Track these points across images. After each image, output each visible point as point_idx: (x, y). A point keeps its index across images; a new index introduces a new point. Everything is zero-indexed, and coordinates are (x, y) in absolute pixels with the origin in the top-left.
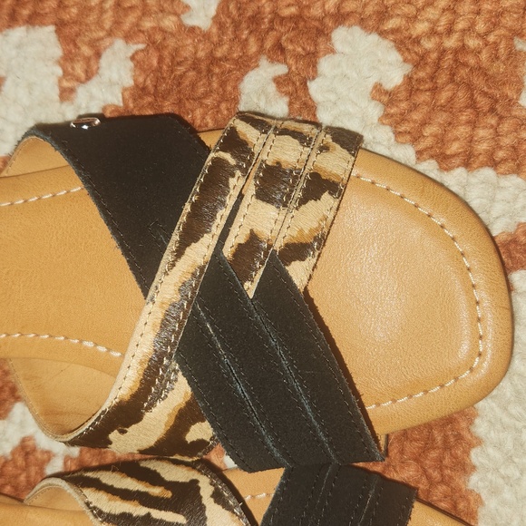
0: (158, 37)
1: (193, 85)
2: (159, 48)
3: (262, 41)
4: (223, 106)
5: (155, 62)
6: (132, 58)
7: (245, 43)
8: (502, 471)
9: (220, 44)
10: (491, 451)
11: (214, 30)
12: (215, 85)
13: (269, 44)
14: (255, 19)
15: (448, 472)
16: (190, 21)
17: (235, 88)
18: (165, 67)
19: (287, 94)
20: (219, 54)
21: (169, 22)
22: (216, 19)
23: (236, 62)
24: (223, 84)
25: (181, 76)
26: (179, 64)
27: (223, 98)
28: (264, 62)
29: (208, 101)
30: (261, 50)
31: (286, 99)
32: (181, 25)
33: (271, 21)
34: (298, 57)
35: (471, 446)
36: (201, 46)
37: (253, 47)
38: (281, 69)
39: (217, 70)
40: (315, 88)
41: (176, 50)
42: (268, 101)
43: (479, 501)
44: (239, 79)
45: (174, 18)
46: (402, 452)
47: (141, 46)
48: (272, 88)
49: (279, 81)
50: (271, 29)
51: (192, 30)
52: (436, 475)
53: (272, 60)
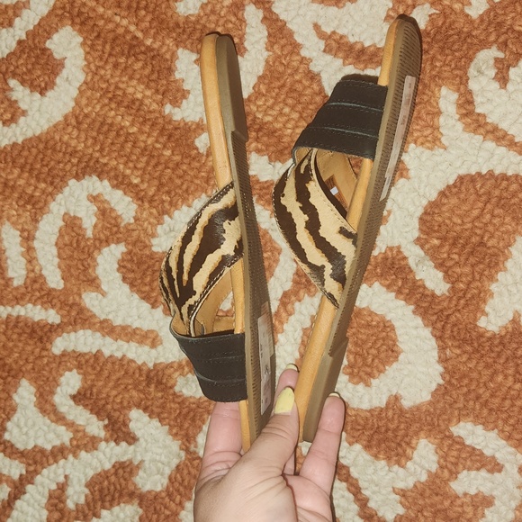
0: (448, 11)
1: (454, 43)
2: (446, 17)
3: (498, 36)
4: (463, 60)
5: (440, 23)
6: (430, 16)
7: (489, 35)
8: (509, 288)
9: (476, 29)
10: (509, 276)
11: (478, 21)
12: (464, 48)
13: (500, 40)
14: (500, 25)
15: (484, 278)
16: (468, 10)
17: (474, 53)
18: (444, 28)
19: (498, 68)
20: (474, 34)
21: (457, 6)
22: (481, 16)
23: (480, 41)
24: (468, 49)
25: (451, 36)
26: (452, 29)
27: (465, 56)
28: (494, 48)
29: (457, 54)
30: (495, 41)
31: (496, 71)
32: (462, 11)
33: (508, 30)
34: (512, 52)
35: (501, 270)
36: (467, 25)
37: (492, 38)
38: (501, 55)
39: (469, 40)
40: (512, 71)
41: (454, 22)
42: (487, 68)
43: (492, 295)
44: (478, 50)
45: (460, 5)
46: (467, 259)
47: (438, 12)
48: (492, 62)
49: (497, 60)
50: (506, 33)
51: (467, 15)
52: (477, 277)
53: (499, 49)
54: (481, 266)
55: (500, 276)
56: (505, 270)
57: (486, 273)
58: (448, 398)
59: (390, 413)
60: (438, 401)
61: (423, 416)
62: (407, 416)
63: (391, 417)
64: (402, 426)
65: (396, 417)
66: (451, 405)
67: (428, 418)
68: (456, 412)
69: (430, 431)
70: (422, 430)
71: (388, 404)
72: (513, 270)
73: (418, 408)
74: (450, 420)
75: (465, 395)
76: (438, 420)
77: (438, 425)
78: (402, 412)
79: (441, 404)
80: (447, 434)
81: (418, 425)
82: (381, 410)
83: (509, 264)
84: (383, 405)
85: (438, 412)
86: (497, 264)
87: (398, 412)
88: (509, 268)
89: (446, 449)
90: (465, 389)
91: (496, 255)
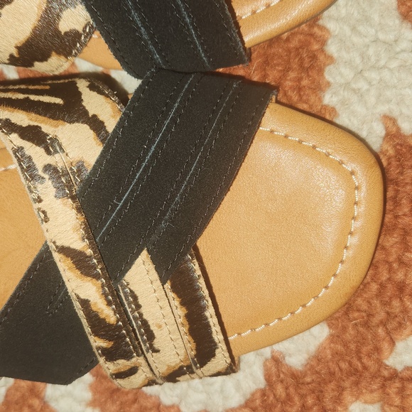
10: (342, 68)
15: (307, 91)
54: (292, 75)
55: (330, 74)
56: (331, 59)
57: (305, 82)
58: (356, 314)
59: (280, 390)
60: (344, 329)
61: (333, 366)
62: (308, 379)
63: (284, 395)
64: (310, 401)
65: (292, 390)
66: (366, 324)
67: (344, 365)
68: (381, 331)
69: (357, 383)
70: (343, 389)
71: (268, 378)
72: (345, 55)
73: (318, 358)
74: (378, 350)
75: (379, 294)
76: (360, 359)
77: (365, 368)
78: (296, 377)
79: (351, 331)
80: (386, 373)
81: (332, 386)
82: (263, 393)
83: (332, 48)
84: (262, 383)
85: (353, 346)
86: (314, 57)
87: (290, 381)
88: (335, 55)
89: (397, 401)
90: (374, 287)
91: (304, 45)
